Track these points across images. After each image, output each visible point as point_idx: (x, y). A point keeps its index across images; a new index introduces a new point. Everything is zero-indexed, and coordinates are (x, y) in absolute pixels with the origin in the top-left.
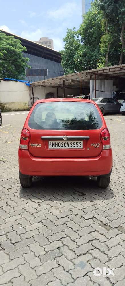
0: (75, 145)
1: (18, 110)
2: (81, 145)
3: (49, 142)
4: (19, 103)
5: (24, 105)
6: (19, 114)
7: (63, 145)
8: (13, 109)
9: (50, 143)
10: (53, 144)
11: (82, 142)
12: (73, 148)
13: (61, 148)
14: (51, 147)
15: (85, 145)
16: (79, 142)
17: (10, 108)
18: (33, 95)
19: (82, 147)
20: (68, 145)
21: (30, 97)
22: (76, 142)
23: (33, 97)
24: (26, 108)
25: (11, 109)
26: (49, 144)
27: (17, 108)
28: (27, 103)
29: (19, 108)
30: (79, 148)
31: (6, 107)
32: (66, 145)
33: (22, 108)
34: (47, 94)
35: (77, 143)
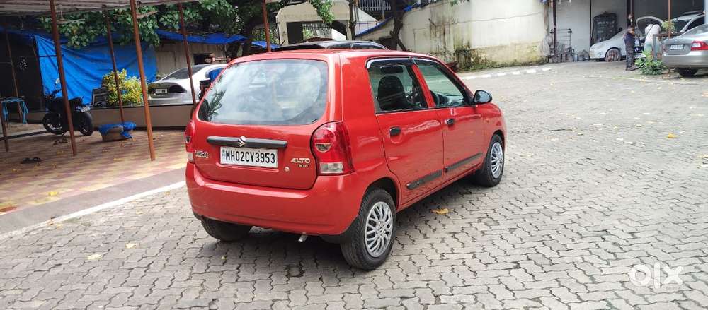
0: (263, 158)
1: (513, 65)
2: (273, 158)
3: (222, 148)
4: (517, 47)
5: (529, 51)
6: (504, 74)
7: (244, 159)
8: (500, 62)
9: (223, 150)
10: (228, 154)
11: (275, 152)
12: (260, 164)
13: (240, 163)
14: (224, 160)
15: (282, 161)
16: (271, 152)
17: (494, 61)
18: (555, 24)
19: (275, 165)
20: (252, 157)
21: (547, 30)
22: (265, 151)
23: (555, 29)
24: (536, 58)
25: (494, 63)
26: (222, 153)
27: (511, 60)
28: (539, 45)
29: (516, 60)
30: (270, 165)
31: (483, 58)
32: (249, 157)
33: (524, 60)
34: (595, 17)
35: (266, 154)
